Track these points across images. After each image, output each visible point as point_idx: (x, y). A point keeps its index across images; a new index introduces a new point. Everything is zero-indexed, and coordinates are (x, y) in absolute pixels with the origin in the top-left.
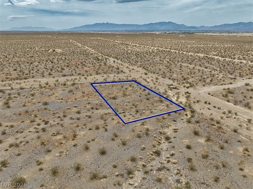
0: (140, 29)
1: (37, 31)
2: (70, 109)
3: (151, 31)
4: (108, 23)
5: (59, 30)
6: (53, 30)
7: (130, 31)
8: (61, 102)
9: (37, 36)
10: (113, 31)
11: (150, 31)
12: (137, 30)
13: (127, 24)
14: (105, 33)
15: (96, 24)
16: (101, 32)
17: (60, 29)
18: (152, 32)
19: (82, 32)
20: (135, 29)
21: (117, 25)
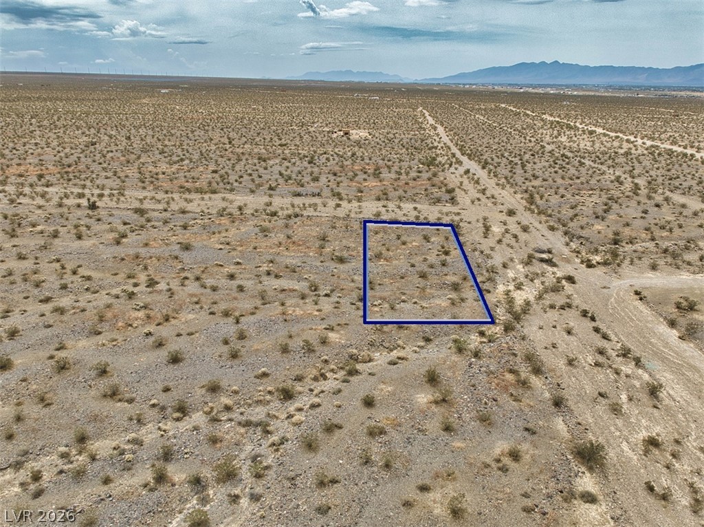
0: (660, 81)
1: (359, 83)
2: (222, 266)
3: (694, 91)
4: (556, 62)
5: (416, 80)
6: (401, 80)
7: (621, 88)
8: (221, 249)
9: (348, 95)
10: (567, 86)
11: (689, 90)
12: (647, 83)
13: (617, 66)
14: (540, 91)
15: (522, 67)
16: (527, 89)
17: (418, 79)
18: (697, 91)
19: (474, 87)
20: (641, 80)
21: (585, 70)
